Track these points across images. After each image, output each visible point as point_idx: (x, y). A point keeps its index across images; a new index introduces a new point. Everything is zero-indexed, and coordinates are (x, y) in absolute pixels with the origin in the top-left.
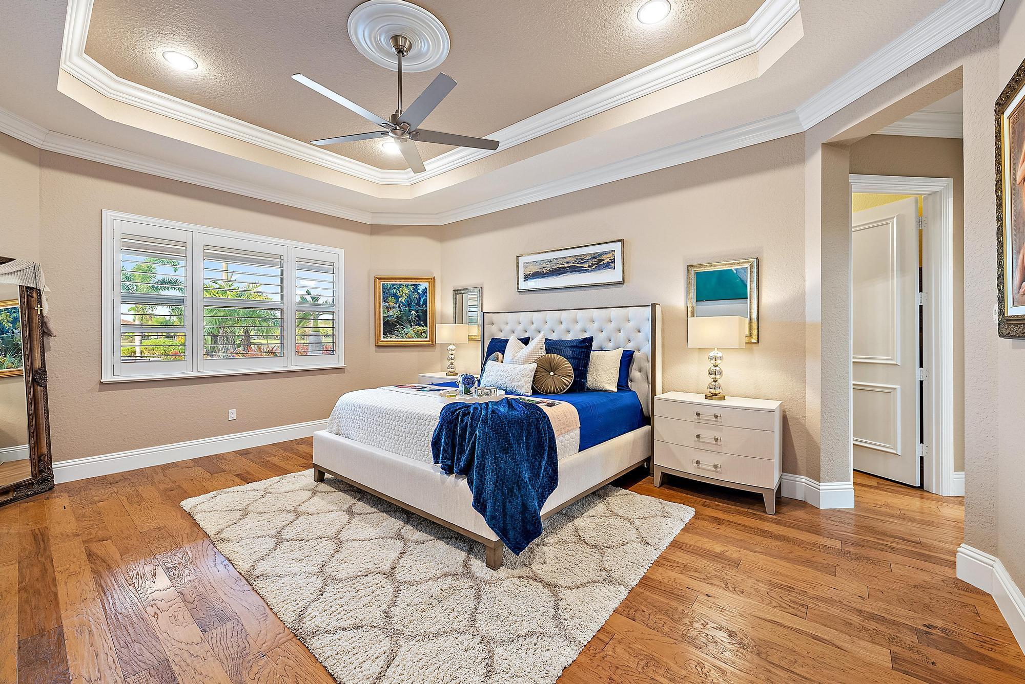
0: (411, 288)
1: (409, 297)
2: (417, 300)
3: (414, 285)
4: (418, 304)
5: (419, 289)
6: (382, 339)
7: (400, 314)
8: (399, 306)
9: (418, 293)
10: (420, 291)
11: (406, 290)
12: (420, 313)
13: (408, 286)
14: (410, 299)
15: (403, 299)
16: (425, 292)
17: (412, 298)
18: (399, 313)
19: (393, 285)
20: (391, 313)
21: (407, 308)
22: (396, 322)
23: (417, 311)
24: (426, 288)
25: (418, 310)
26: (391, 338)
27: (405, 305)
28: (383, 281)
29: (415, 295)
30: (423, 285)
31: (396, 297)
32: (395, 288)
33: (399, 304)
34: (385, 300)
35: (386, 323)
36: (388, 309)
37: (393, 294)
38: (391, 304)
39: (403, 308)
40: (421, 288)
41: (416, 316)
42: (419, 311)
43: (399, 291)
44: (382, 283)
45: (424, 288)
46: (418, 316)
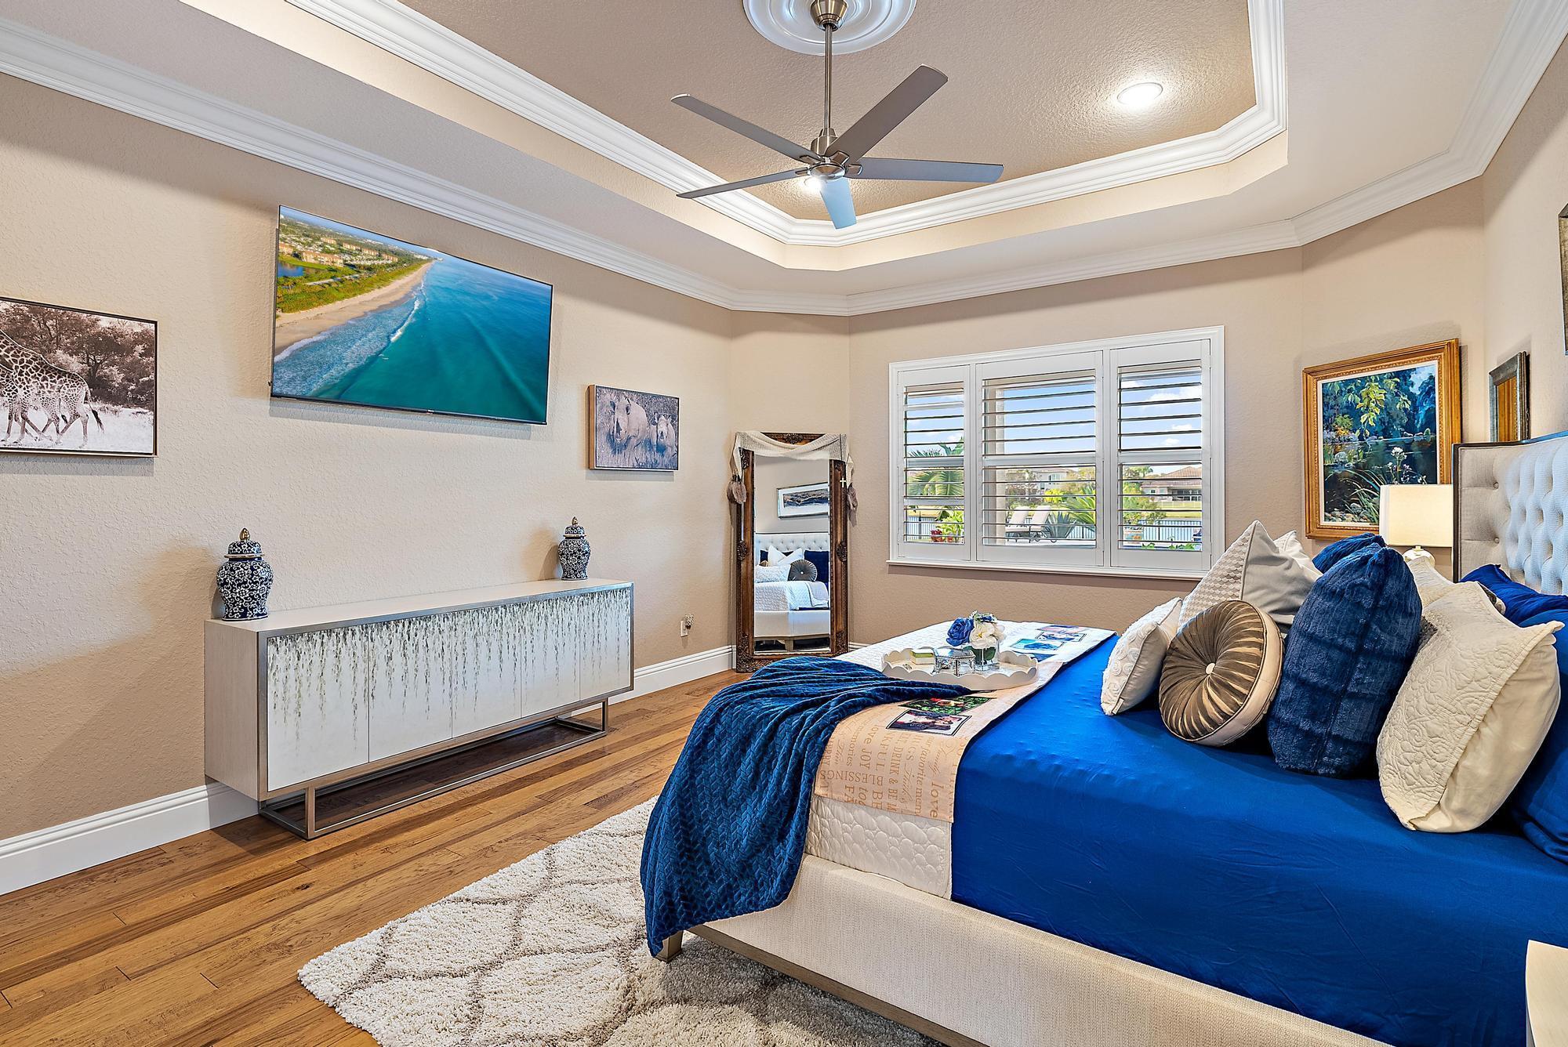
0: (1391, 385)
1: (1386, 409)
2: (1408, 415)
3: (1397, 374)
4: (1410, 428)
5: (1412, 384)
6: (1323, 523)
7: (1364, 457)
8: (1361, 438)
9: (1411, 396)
10: (1415, 390)
11: (1376, 393)
12: (1416, 452)
13: (1381, 380)
14: (1388, 414)
15: (1369, 418)
16: (1429, 389)
17: (1392, 412)
18: (1361, 455)
19: (1347, 383)
20: (1342, 455)
21: (1382, 440)
22: (1354, 478)
23: (1407, 447)
24: (1432, 378)
25: (1410, 444)
26: (1343, 520)
27: (1376, 434)
28: (1323, 378)
29: (1403, 403)
30: (1425, 370)
31: (1353, 412)
32: (1350, 391)
33: (1362, 432)
34: (1328, 425)
35: (1331, 483)
36: (1334, 445)
37: (1347, 407)
38: (1343, 433)
39: (1371, 441)
40: (1418, 380)
41: (1404, 462)
42: (1414, 447)
43: (1361, 397)
44: (1320, 383)
45: (1425, 378)
46: (1410, 461)
